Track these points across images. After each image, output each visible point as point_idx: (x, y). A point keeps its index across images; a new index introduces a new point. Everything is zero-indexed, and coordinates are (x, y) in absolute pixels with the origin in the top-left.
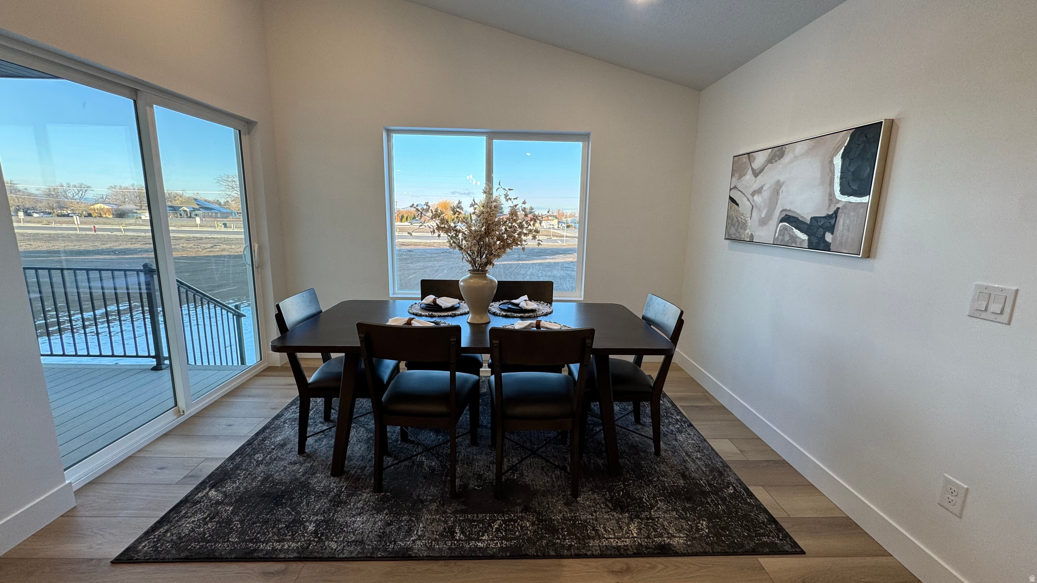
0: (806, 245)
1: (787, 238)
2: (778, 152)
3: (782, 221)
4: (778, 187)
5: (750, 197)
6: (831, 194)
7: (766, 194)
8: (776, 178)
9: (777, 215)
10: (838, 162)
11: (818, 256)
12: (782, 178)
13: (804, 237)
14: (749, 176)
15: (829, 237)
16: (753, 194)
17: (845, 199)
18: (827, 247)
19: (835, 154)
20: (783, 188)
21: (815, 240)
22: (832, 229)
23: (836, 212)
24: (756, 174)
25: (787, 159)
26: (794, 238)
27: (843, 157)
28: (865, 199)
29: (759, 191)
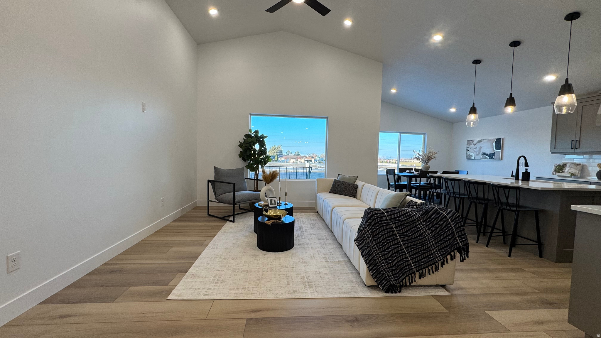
0: (489, 159)
1: (484, 158)
2: (480, 141)
3: (482, 154)
4: (481, 148)
5: (473, 150)
6: (493, 150)
7: (478, 149)
8: (480, 146)
9: (481, 153)
10: (494, 144)
11: (492, 161)
12: (482, 146)
13: (489, 157)
14: (472, 145)
15: (494, 157)
16: (474, 149)
17: (496, 150)
18: (494, 159)
19: (493, 142)
20: (482, 148)
21: (491, 158)
22: (494, 156)
23: (495, 152)
24: (474, 145)
25: (482, 142)
26: (486, 158)
27: (495, 143)
28: (500, 150)
29: (476, 148)
